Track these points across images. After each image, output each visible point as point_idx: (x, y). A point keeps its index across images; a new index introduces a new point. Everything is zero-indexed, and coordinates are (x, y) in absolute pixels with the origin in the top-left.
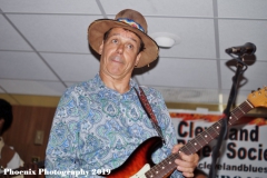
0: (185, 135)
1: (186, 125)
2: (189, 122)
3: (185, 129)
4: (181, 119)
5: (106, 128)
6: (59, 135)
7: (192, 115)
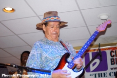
0: (114, 56)
1: (113, 52)
2: (114, 51)
3: (113, 54)
4: (111, 50)
5: (52, 53)
6: (33, 59)
7: (115, 48)
